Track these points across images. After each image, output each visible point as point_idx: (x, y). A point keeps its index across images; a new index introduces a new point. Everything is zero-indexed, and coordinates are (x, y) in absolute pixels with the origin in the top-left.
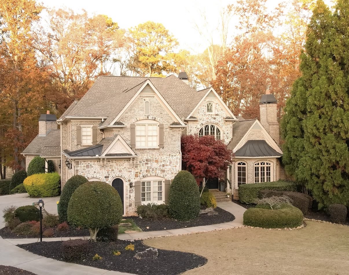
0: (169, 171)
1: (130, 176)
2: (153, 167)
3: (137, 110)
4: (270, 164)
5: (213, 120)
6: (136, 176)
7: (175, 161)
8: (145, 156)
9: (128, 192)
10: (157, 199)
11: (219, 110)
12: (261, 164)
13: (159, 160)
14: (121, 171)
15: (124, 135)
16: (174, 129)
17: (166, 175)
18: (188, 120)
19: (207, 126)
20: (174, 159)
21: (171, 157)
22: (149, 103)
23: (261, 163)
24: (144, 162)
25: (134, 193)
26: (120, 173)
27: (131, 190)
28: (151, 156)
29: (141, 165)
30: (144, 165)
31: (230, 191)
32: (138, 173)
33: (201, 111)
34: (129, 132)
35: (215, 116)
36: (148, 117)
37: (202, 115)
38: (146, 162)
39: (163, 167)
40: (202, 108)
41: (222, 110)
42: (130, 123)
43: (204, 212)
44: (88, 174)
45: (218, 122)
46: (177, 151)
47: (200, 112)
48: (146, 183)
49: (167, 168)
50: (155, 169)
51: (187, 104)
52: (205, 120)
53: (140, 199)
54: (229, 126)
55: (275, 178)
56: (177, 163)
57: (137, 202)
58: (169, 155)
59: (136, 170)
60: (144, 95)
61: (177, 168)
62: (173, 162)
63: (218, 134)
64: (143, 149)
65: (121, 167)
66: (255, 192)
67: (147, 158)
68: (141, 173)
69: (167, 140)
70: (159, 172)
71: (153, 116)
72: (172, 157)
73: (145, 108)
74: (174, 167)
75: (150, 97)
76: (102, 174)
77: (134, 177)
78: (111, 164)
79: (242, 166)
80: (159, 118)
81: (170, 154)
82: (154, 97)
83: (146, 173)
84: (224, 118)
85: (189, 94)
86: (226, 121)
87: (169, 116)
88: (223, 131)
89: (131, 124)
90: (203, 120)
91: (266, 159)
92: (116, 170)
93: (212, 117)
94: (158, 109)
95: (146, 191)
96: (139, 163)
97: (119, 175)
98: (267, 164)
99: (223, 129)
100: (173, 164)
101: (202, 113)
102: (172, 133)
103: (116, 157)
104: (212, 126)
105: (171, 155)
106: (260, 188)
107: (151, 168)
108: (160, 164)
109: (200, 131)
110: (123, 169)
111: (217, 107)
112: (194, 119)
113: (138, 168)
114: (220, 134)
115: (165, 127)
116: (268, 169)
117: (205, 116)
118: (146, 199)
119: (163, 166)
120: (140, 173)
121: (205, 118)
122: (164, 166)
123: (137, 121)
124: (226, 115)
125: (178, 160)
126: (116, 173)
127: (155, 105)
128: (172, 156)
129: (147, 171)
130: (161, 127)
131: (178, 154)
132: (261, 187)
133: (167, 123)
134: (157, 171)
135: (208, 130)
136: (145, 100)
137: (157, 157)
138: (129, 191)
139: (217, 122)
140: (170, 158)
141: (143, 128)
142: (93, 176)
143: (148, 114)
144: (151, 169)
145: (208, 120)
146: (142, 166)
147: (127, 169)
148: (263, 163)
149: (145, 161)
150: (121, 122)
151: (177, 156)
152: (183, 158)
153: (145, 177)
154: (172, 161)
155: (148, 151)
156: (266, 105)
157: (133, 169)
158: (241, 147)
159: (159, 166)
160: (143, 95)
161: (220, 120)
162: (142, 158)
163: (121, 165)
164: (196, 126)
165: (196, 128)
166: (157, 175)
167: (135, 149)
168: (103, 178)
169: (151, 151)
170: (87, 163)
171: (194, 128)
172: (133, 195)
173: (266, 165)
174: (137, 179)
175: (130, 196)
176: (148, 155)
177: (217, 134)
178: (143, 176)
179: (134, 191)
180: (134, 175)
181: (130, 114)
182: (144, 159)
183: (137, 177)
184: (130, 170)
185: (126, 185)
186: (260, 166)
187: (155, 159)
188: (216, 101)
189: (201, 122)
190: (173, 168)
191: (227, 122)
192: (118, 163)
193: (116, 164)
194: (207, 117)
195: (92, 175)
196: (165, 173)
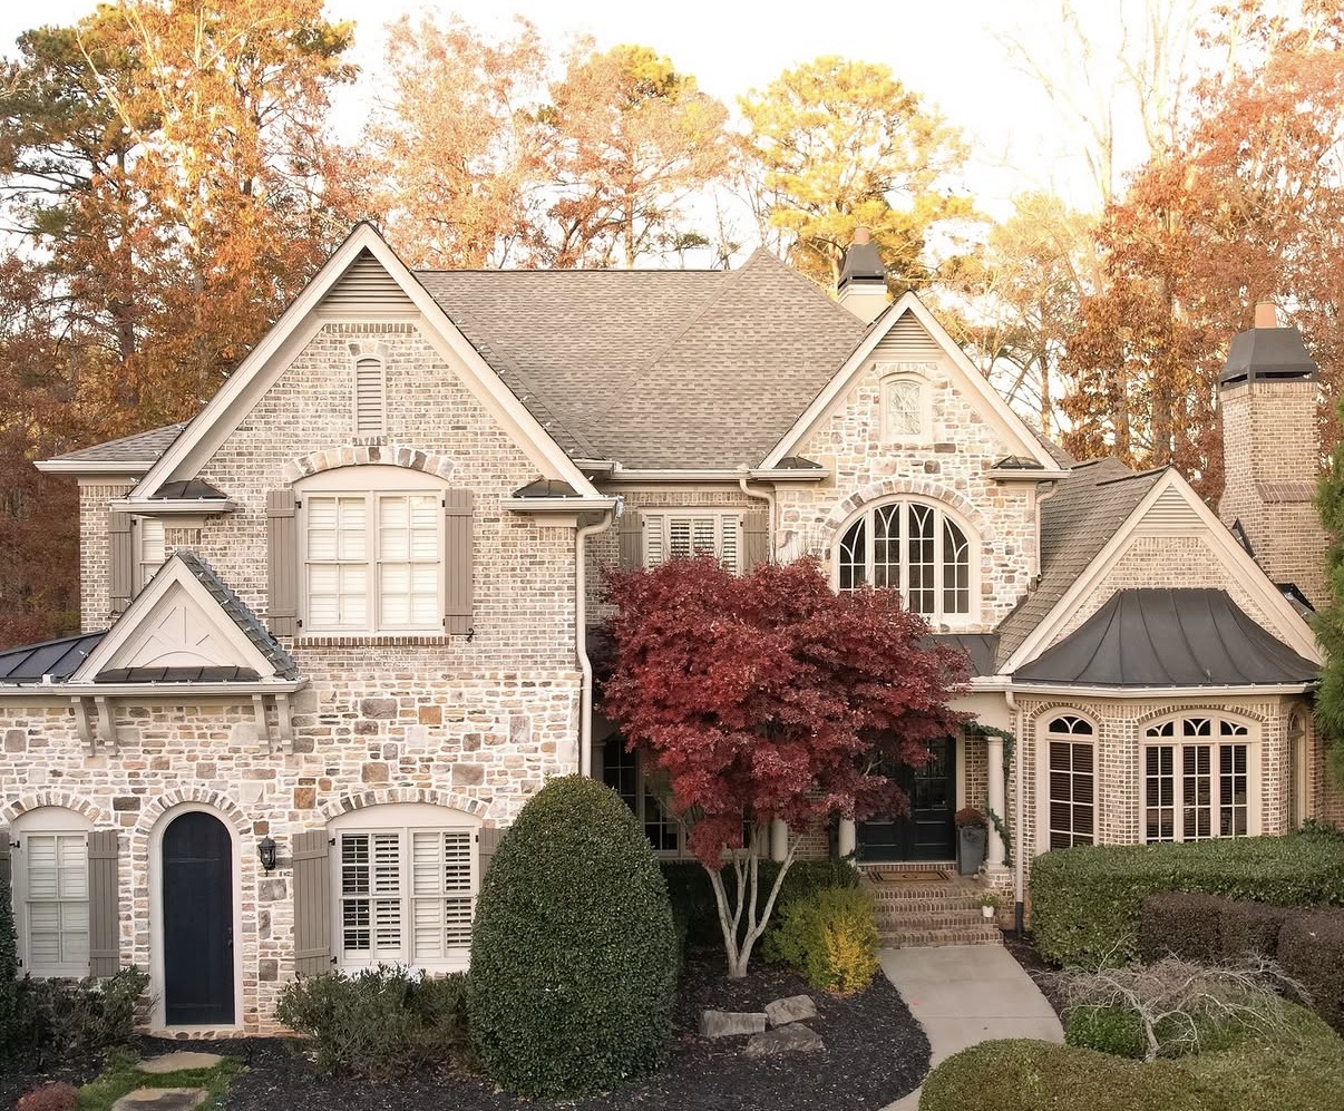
0: (509, 777)
1: (266, 802)
2: (407, 749)
3: (308, 409)
4: (1242, 731)
5: (921, 478)
6: (304, 800)
7: (547, 714)
8: (358, 686)
9: (256, 892)
10: (442, 937)
11: (956, 423)
12: (1188, 730)
13: (443, 710)
14: (212, 768)
15: (229, 561)
16: (540, 523)
17: (490, 800)
18: (768, 475)
19: (888, 509)
20: (537, 703)
21: (519, 689)
22: (383, 365)
23: (1186, 723)
24: (354, 720)
25: (289, 900)
26: (206, 781)
27: (269, 884)
28: (395, 682)
29: (334, 736)
30: (352, 736)
31: (1004, 881)
32: (316, 786)
33: (848, 428)
34: (259, 542)
35: (933, 453)
36: (374, 452)
37: (859, 450)
38: (362, 719)
39: (472, 749)
40: (856, 410)
41: (975, 418)
42: (266, 489)
43: (741, 1030)
44: (18, 785)
45: (953, 489)
46: (563, 653)
47: (843, 433)
48: (372, 845)
49: (494, 758)
50: (421, 760)
51: (791, 395)
52: (875, 479)
53: (328, 940)
54: (1016, 510)
55: (1274, 814)
56: (557, 727)
57: (306, 952)
58: (508, 677)
59: (305, 765)
60: (350, 321)
61: (556, 756)
62: (532, 724)
63: (956, 555)
64: (343, 644)
65: (212, 748)
66: (1116, 903)
67: (372, 694)
68: (334, 784)
69: (497, 586)
70: (441, 780)
71: (407, 446)
72: (527, 693)
73: (355, 395)
74: (540, 754)
75: (385, 329)
76: (98, 783)
77: (293, 809)
78: (152, 726)
79: (1071, 738)
80: (443, 459)
81: (512, 673)
82: (410, 330)
83: (366, 787)
84: (986, 465)
85: (820, 341)
86: (1001, 482)
87: (509, 443)
88: (982, 537)
89: (272, 496)
90: (864, 479)
91: (1217, 703)
92: (180, 764)
93: (917, 458)
94: (437, 403)
95: (373, 894)
96: (317, 725)
97: (196, 791)
98: (1225, 729)
99: (980, 528)
100: (532, 731)
101: (856, 437)
102: (525, 545)
103: (151, 688)
104: (921, 509)
105: (519, 681)
106: (1148, 878)
107: (395, 757)
108: (448, 732)
109: (848, 539)
110: (222, 758)
111: (947, 403)
112: (805, 474)
113: (314, 754)
114: (964, 556)
115: (482, 508)
116: (1234, 758)
117: (874, 455)
118: (373, 939)
119: (473, 742)
120: (325, 785)
121: (872, 464)
122: (479, 744)
123: (311, 474)
124: (998, 450)
125: (566, 708)
126: (179, 780)
127: (419, 377)
128: (525, 684)
129: (367, 773)
130: (459, 511)
131: (561, 673)
132: (1155, 878)
133: (495, 485)
134: (435, 778)
135: (895, 531)
136: (354, 348)
137: (433, 690)
138: (262, 889)
139: (945, 486)
140: (517, 697)
141: (355, 516)
142: (48, 794)
143: (375, 434)
144: (395, 764)
145: (894, 478)
146: (336, 744)
147: (250, 761)
148: (1197, 722)
149: (360, 713)
150: (211, 479)
151: (558, 685)
152: (597, 694)
153: (360, 807)
154: (526, 713)
155: (375, 653)
156: (1251, 388)
157: (283, 762)
158: (1074, 627)
159: (442, 745)
160: (344, 321)
161: (966, 475)
162: (338, 698)
163: (209, 732)
164: (822, 510)
165: (819, 520)
166: (434, 796)
167: (296, 641)
168: (102, 813)
169: (394, 656)
170: (13, 720)
171: (807, 519)
172: (283, 913)
173: (1215, 739)
174: (310, 821)
175: (266, 918)
176: (372, 678)
177: (948, 557)
178: (346, 803)
179: (290, 891)
180: (292, 796)
181: (263, 435)
182: (352, 698)
183: (311, 805)
184: (267, 764)
185: (244, 851)
186: (1178, 740)
187: (417, 705)
188: (940, 371)
189: (848, 486)
190: (532, 756)
191: (1008, 487)
192: (192, 721)
193: (180, 728)
194: (888, 458)
195: (43, 792)
196: (485, 785)
